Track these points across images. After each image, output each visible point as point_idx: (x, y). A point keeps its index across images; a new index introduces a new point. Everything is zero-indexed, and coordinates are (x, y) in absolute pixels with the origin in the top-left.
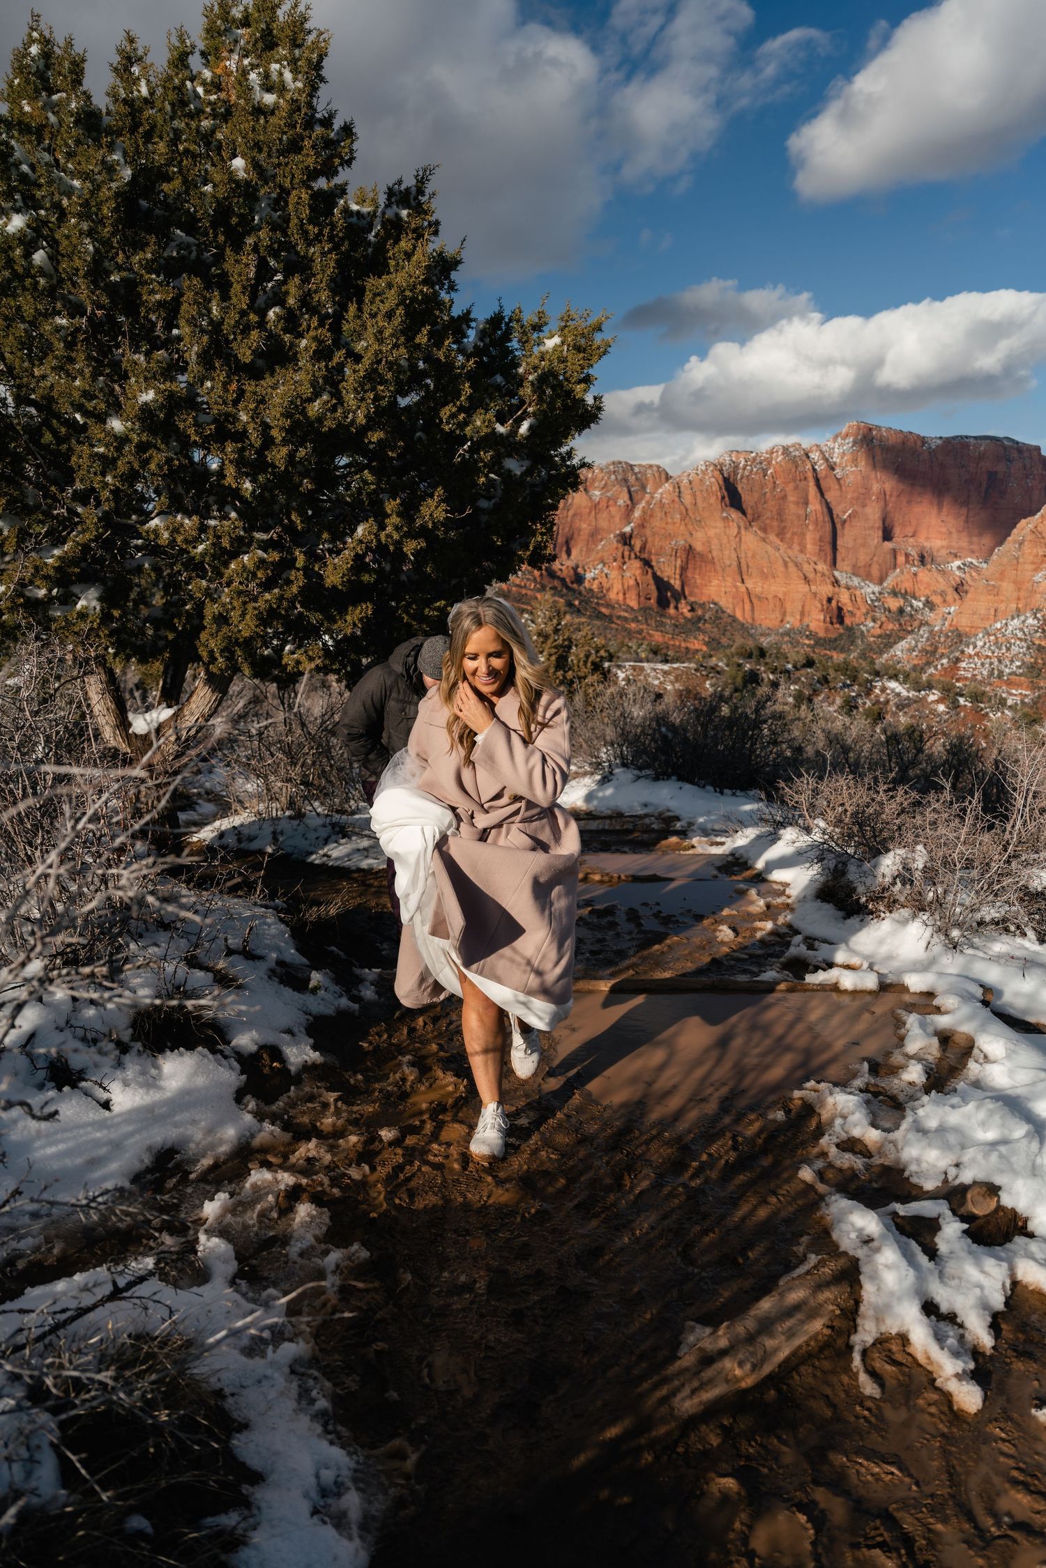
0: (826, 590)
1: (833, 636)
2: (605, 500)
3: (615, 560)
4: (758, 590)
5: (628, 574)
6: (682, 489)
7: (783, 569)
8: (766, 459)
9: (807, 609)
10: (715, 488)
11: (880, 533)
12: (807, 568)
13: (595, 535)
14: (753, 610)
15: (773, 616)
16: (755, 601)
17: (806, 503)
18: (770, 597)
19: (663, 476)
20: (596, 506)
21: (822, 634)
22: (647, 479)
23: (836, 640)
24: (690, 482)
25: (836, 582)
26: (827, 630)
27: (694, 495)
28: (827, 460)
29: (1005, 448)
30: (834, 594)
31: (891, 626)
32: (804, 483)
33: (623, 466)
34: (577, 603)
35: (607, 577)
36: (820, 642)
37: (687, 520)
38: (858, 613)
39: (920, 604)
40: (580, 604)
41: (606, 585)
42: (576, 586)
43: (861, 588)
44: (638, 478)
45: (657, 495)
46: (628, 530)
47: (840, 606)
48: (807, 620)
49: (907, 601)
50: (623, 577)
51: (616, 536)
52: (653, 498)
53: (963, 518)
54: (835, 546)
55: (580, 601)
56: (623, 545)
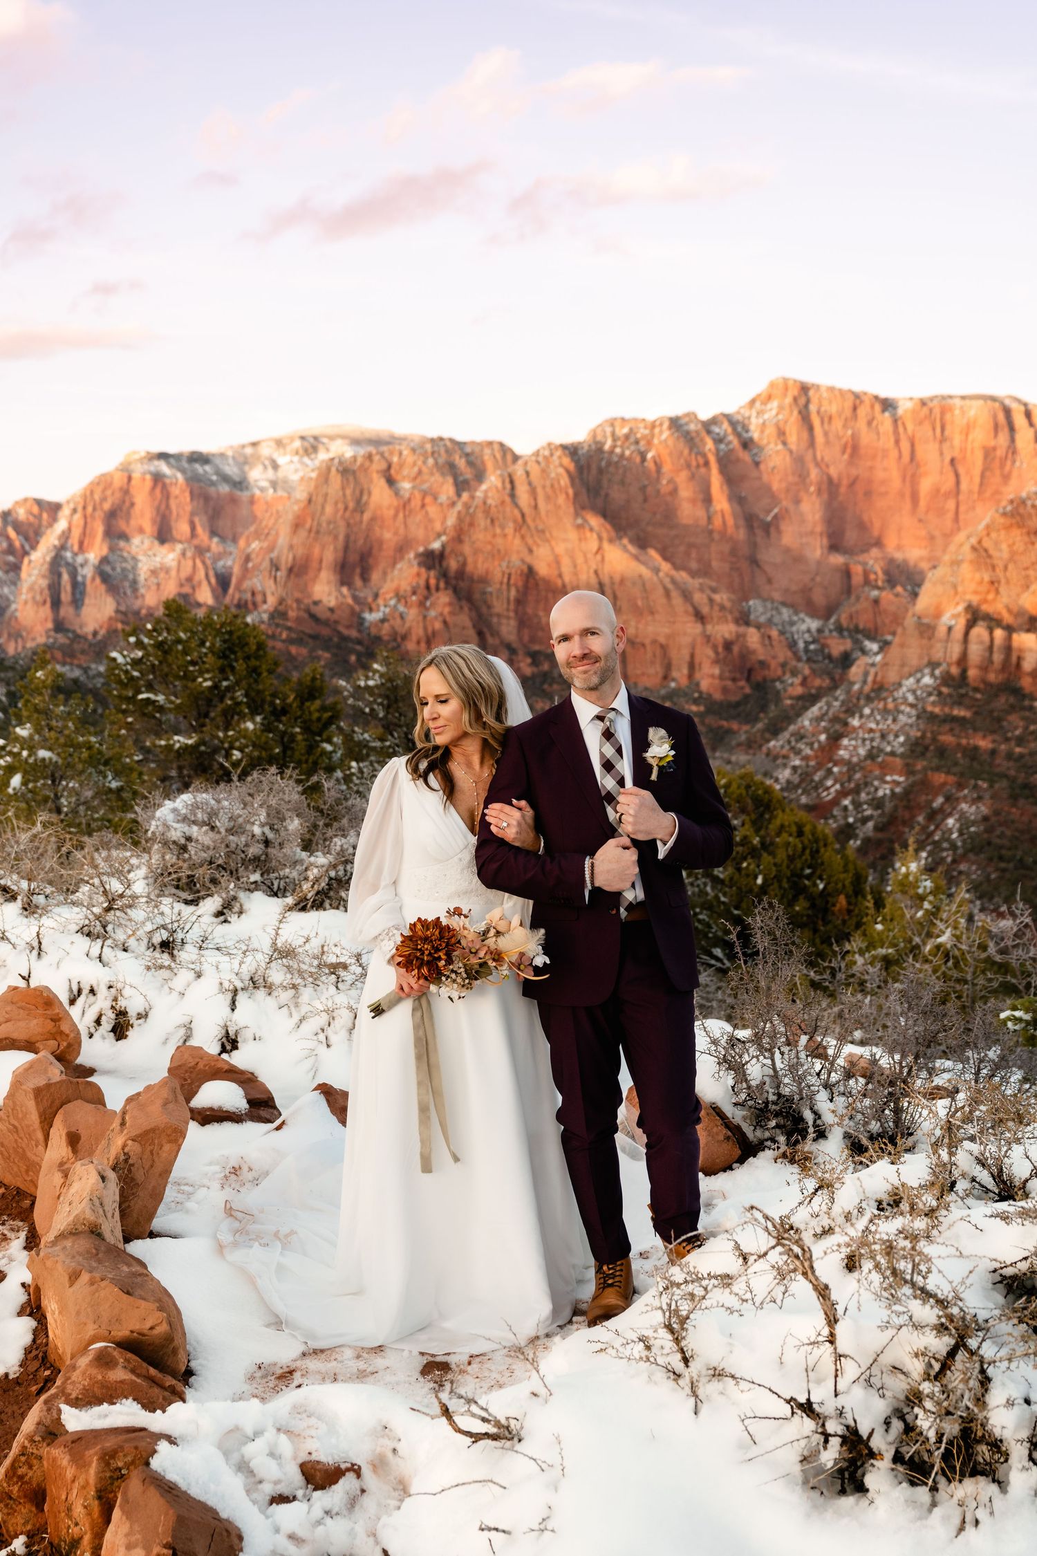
0: (725, 630)
1: (734, 698)
2: (418, 496)
3: (414, 593)
5: (432, 613)
6: (517, 483)
7: (663, 601)
8: (644, 437)
9: (697, 661)
10: (565, 481)
11: (825, 541)
12: (699, 598)
13: (401, 550)
15: (651, 671)
17: (708, 500)
18: (647, 642)
19: (509, 458)
20: (405, 506)
21: (718, 696)
22: (483, 463)
23: (738, 704)
24: (528, 474)
25: (744, 619)
26: (725, 690)
27: (533, 492)
28: (738, 435)
29: (1007, 412)
30: (738, 636)
31: (817, 682)
32: (703, 470)
33: (448, 444)
34: (353, 658)
35: (402, 617)
36: (714, 708)
37: (523, 531)
38: (773, 664)
39: (874, 647)
40: (358, 660)
41: (402, 631)
42: (354, 633)
43: (792, 623)
44: (470, 464)
45: (479, 494)
46: (436, 545)
47: (745, 654)
48: (698, 676)
49: (857, 642)
50: (425, 617)
51: (418, 555)
52: (472, 497)
53: (950, 515)
54: (754, 562)
55: (359, 655)
56: (429, 568)
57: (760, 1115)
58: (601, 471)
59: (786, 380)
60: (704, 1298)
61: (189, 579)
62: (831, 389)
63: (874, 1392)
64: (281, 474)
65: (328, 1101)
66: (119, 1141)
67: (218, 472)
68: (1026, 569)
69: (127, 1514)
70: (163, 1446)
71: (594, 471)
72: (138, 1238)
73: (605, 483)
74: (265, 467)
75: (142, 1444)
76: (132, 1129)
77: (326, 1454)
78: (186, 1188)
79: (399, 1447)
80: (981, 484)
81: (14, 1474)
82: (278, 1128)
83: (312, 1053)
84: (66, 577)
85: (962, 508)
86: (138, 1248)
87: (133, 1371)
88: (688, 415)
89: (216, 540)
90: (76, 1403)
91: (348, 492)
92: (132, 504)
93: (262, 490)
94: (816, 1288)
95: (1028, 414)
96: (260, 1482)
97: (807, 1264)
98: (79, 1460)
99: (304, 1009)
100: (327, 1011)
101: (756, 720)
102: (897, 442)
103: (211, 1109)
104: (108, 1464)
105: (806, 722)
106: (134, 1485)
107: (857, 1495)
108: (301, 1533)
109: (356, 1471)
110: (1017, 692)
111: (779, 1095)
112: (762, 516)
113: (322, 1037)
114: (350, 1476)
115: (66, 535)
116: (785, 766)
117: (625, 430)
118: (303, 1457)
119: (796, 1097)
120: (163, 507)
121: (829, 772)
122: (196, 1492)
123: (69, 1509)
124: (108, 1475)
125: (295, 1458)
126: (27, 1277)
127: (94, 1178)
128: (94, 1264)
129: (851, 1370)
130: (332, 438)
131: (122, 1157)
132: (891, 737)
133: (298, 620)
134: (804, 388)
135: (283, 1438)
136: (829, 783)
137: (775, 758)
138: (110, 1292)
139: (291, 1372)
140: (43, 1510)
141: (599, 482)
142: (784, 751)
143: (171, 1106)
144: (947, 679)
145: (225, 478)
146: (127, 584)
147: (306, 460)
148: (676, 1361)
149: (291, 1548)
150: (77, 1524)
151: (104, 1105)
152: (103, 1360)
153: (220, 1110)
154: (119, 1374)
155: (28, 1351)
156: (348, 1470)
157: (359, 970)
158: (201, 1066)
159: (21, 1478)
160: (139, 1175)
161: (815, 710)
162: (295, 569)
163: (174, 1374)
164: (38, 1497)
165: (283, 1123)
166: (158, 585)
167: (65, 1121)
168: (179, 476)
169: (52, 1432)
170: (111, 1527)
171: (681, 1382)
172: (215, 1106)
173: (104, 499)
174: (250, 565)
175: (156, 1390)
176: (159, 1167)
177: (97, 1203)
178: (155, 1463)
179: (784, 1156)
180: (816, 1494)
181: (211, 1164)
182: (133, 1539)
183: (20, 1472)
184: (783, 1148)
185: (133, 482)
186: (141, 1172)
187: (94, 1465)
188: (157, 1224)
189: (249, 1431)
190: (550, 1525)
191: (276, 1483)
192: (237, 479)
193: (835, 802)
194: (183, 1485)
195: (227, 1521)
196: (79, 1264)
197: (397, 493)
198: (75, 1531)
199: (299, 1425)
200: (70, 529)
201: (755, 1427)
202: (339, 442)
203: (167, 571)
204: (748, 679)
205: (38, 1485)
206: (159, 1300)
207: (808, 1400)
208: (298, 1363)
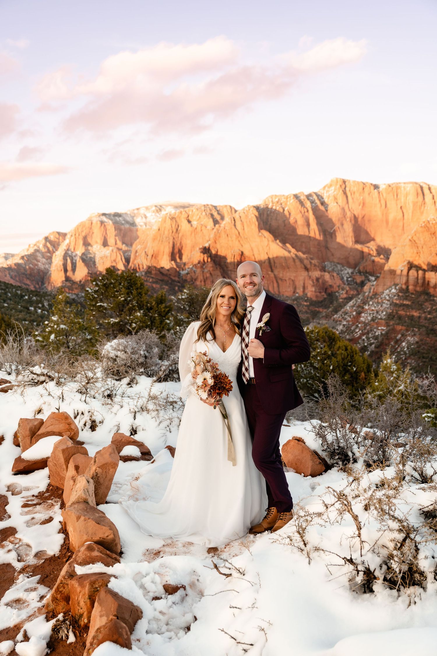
0: (317, 274)
1: (320, 299)
2: (199, 227)
3: (199, 263)
4: (281, 275)
5: (206, 270)
6: (236, 221)
7: (293, 263)
8: (284, 202)
9: (306, 286)
10: (255, 219)
11: (354, 239)
12: (306, 262)
13: (193, 247)
14: (278, 286)
15: (289, 290)
16: (280, 282)
17: (308, 225)
18: (287, 279)
20: (195, 230)
21: (314, 299)
22: (224, 214)
23: (322, 302)
24: (240, 217)
25: (323, 269)
26: (317, 296)
27: (242, 224)
28: (320, 200)
29: (422, 188)
30: (321, 276)
31: (352, 292)
32: (306, 214)
33: (210, 207)
34: (177, 288)
35: (194, 272)
36: (313, 303)
37: (239, 238)
38: (335, 286)
39: (373, 279)
40: (179, 289)
41: (194, 277)
42: (177, 279)
43: (342, 271)
44: (219, 214)
45: (222, 225)
46: (207, 245)
47: (324, 282)
48: (306, 291)
49: (366, 277)
50: (203, 272)
51: (200, 249)
52: (220, 226)
53: (401, 228)
54: (327, 248)
55: (179, 287)
56: (204, 254)
57: (332, 454)
58: (268, 215)
59: (337, 179)
60: (311, 521)
61: (115, 261)
62: (354, 182)
63: (375, 555)
64: (148, 220)
65: (171, 452)
66: (94, 468)
67: (124, 220)
68: (430, 247)
69: (100, 604)
70: (112, 579)
71: (265, 215)
72: (102, 504)
73: (270, 220)
74: (142, 217)
75: (105, 579)
76: (98, 463)
77: (172, 581)
78: (119, 485)
79: (200, 579)
80: (412, 216)
81: (58, 590)
82: (152, 462)
83: (164, 435)
84: (69, 261)
85: (405, 225)
86: (101, 507)
87: (101, 552)
88: (300, 193)
89: (124, 245)
90: (80, 564)
91: (173, 226)
92: (93, 233)
93: (141, 226)
94: (353, 516)
95: (430, 189)
96: (149, 592)
97: (349, 508)
98: (82, 585)
99: (161, 418)
100: (169, 419)
101: (329, 307)
102: (380, 201)
103: (127, 456)
104: (92, 586)
105: (348, 308)
106: (102, 593)
107: (370, 593)
108: (164, 611)
109: (184, 588)
110: (428, 294)
111: (339, 447)
112: (329, 230)
113: (168, 429)
114: (182, 589)
115: (69, 245)
116: (340, 324)
117: (277, 200)
118: (164, 583)
119: (346, 447)
120: (104, 233)
121: (357, 326)
122: (125, 596)
123: (79, 603)
124: (93, 590)
125: (161, 583)
126: (61, 519)
127: (85, 482)
128: (86, 513)
129: (367, 547)
130: (167, 206)
131: (95, 474)
132: (380, 313)
133: (156, 274)
134: (344, 182)
135: (157, 576)
136: (357, 330)
137: (337, 322)
138: (92, 523)
139: (159, 552)
140: (69, 604)
141: (267, 219)
142: (340, 319)
143: (112, 455)
144: (401, 290)
145: (127, 222)
146: (91, 263)
147: (157, 214)
148: (301, 545)
149: (161, 617)
150: (81, 609)
151: (88, 455)
152: (90, 548)
153: (131, 456)
154: (96, 553)
155: (62, 546)
156: (181, 587)
157: (181, 404)
158: (123, 440)
159: (61, 592)
160: (101, 481)
161: (351, 303)
162: (154, 255)
163: (116, 553)
164: (67, 599)
165: (154, 460)
166: (103, 262)
167: (74, 461)
168: (111, 222)
169: (72, 575)
170: (94, 609)
171: (303, 552)
172: (129, 455)
173: (82, 231)
174: (137, 254)
175: (110, 559)
176: (109, 477)
177: (86, 491)
178: (110, 585)
179: (341, 469)
180: (355, 593)
181: (128, 476)
182: (102, 613)
183: (60, 590)
184: (341, 466)
185: (93, 224)
186: (102, 479)
187: (87, 586)
188: (108, 499)
189: (144, 574)
190: (256, 605)
191: (155, 592)
192: (132, 222)
193: (360, 338)
194: (120, 594)
195: (137, 606)
196: (80, 513)
197: (192, 226)
198: (81, 611)
199: (163, 571)
200: (70, 243)
201: (331, 568)
202: (169, 207)
203: (107, 257)
204: (325, 292)
205: (67, 594)
206: (110, 526)
207: (351, 558)
208: (162, 549)
